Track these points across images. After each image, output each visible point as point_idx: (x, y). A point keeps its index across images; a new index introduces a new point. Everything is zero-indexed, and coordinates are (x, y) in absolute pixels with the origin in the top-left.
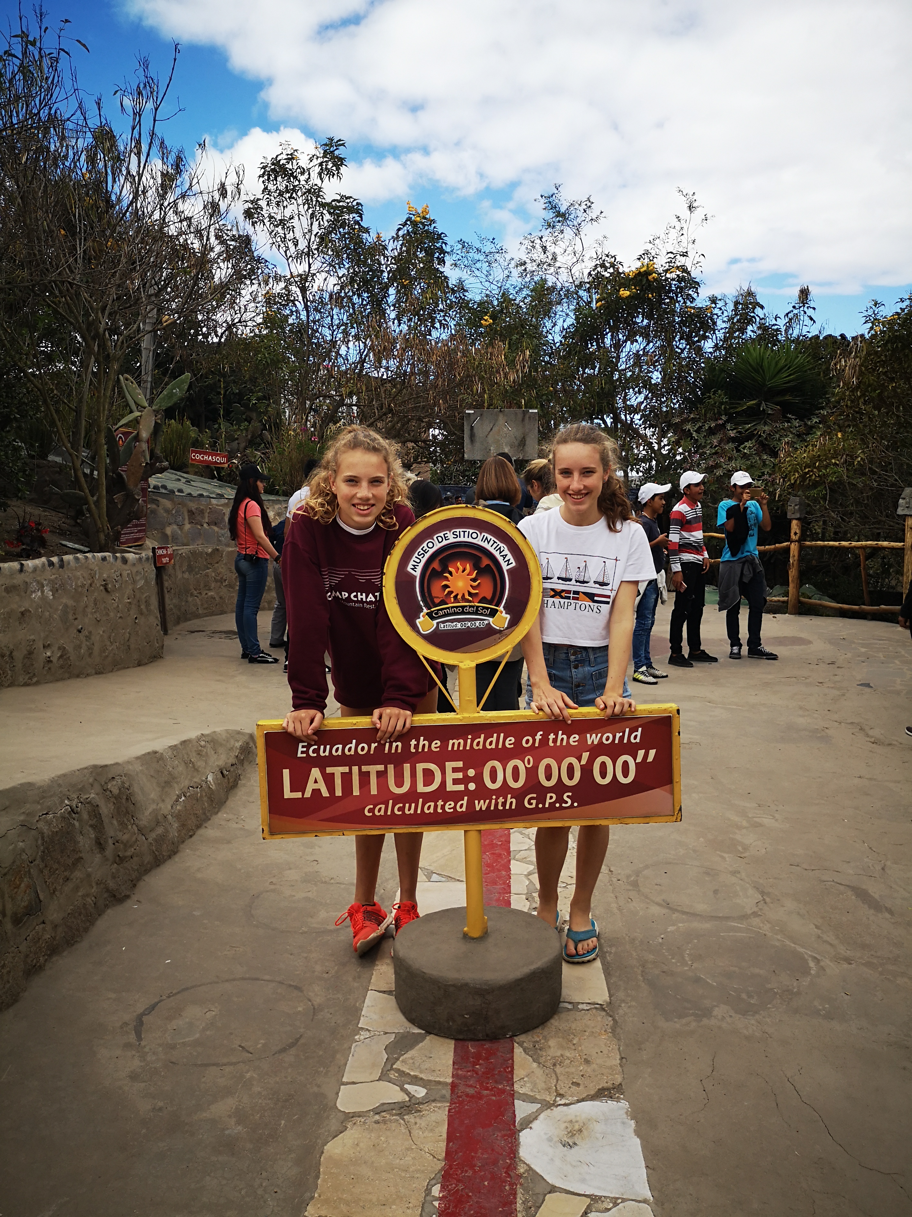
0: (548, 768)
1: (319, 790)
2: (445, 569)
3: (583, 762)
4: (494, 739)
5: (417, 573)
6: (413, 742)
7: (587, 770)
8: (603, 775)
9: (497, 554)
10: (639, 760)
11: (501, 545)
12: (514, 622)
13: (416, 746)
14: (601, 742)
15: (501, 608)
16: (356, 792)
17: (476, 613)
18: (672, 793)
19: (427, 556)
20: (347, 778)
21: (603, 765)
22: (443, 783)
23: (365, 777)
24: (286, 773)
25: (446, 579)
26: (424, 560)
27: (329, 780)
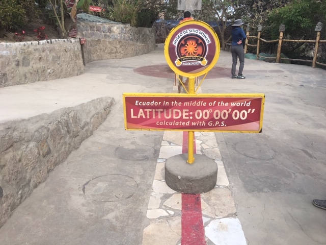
0: (217, 113)
1: (142, 116)
2: (186, 43)
3: (229, 112)
4: (199, 103)
5: (176, 45)
6: (173, 103)
7: (230, 115)
8: (236, 116)
9: (204, 38)
10: (249, 112)
11: (206, 35)
12: (209, 63)
13: (174, 104)
14: (236, 106)
15: (205, 58)
16: (154, 117)
17: (196, 60)
18: (259, 124)
19: (180, 38)
20: (151, 113)
21: (236, 113)
22: (182, 116)
23: (157, 113)
24: (132, 110)
25: (186, 47)
26: (179, 40)
27: (145, 113)
